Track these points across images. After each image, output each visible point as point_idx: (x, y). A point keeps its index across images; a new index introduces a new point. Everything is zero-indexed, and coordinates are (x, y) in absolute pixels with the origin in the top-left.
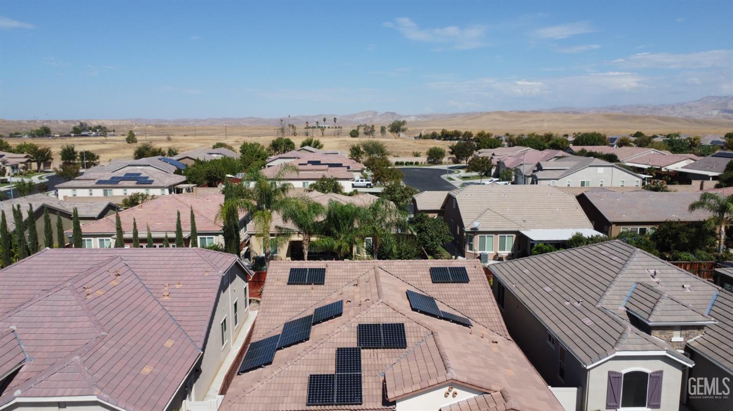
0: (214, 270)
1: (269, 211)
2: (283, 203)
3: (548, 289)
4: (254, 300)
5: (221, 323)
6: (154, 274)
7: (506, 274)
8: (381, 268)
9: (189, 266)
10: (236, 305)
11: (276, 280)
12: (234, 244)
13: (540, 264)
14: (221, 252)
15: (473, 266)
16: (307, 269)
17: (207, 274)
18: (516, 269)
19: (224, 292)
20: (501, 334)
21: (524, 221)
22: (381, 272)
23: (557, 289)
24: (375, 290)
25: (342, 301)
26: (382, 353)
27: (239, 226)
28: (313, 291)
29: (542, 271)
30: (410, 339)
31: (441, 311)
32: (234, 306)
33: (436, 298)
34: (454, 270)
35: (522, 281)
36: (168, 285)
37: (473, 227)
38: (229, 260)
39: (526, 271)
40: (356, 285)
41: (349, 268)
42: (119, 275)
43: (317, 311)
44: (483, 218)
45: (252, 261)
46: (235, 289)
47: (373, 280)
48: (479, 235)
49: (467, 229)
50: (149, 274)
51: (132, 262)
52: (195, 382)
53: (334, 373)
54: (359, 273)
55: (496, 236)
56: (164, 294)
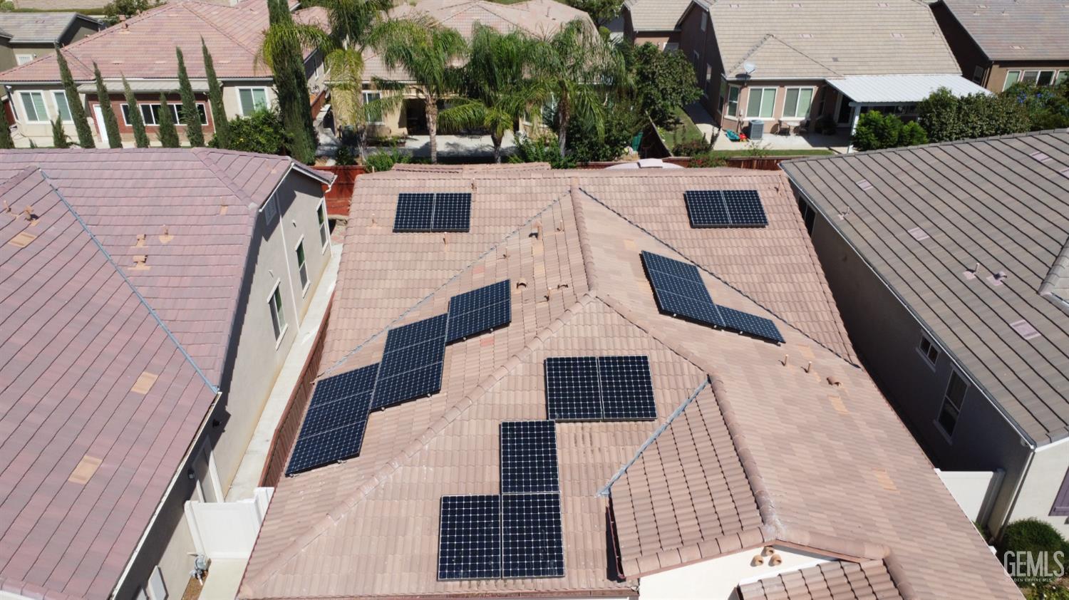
0: (239, 202)
1: (358, 47)
2: (385, 29)
3: (918, 234)
4: (341, 220)
5: (268, 300)
6: (114, 210)
7: (822, 186)
8: (585, 192)
9: (186, 191)
10: (300, 250)
11: (370, 220)
12: (297, 108)
13: (895, 170)
14: (257, 154)
15: (772, 186)
16: (432, 195)
17: (224, 210)
18: (842, 178)
19: (267, 239)
20: (839, 352)
21: (835, 60)
22: (587, 205)
23: (940, 237)
24: (576, 259)
25: (507, 282)
26: (600, 431)
27: (305, 73)
28: (446, 248)
29: (902, 189)
30: (662, 396)
31: (718, 306)
32: (296, 255)
33: (701, 264)
34: (734, 196)
35: (858, 209)
36: (143, 236)
37: (741, 71)
38: (274, 172)
39: (864, 185)
40: (536, 235)
41: (519, 190)
42: (34, 217)
43: (457, 303)
44: (758, 53)
45: (338, 134)
46: (294, 221)
47: (570, 226)
48: (750, 88)
49: (730, 76)
50: (103, 210)
51: (67, 183)
52: (213, 447)
53: (495, 492)
54: (540, 205)
55: (782, 88)
56: (136, 258)
